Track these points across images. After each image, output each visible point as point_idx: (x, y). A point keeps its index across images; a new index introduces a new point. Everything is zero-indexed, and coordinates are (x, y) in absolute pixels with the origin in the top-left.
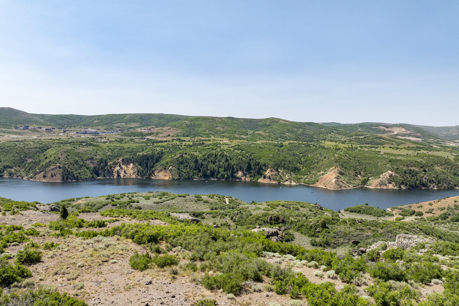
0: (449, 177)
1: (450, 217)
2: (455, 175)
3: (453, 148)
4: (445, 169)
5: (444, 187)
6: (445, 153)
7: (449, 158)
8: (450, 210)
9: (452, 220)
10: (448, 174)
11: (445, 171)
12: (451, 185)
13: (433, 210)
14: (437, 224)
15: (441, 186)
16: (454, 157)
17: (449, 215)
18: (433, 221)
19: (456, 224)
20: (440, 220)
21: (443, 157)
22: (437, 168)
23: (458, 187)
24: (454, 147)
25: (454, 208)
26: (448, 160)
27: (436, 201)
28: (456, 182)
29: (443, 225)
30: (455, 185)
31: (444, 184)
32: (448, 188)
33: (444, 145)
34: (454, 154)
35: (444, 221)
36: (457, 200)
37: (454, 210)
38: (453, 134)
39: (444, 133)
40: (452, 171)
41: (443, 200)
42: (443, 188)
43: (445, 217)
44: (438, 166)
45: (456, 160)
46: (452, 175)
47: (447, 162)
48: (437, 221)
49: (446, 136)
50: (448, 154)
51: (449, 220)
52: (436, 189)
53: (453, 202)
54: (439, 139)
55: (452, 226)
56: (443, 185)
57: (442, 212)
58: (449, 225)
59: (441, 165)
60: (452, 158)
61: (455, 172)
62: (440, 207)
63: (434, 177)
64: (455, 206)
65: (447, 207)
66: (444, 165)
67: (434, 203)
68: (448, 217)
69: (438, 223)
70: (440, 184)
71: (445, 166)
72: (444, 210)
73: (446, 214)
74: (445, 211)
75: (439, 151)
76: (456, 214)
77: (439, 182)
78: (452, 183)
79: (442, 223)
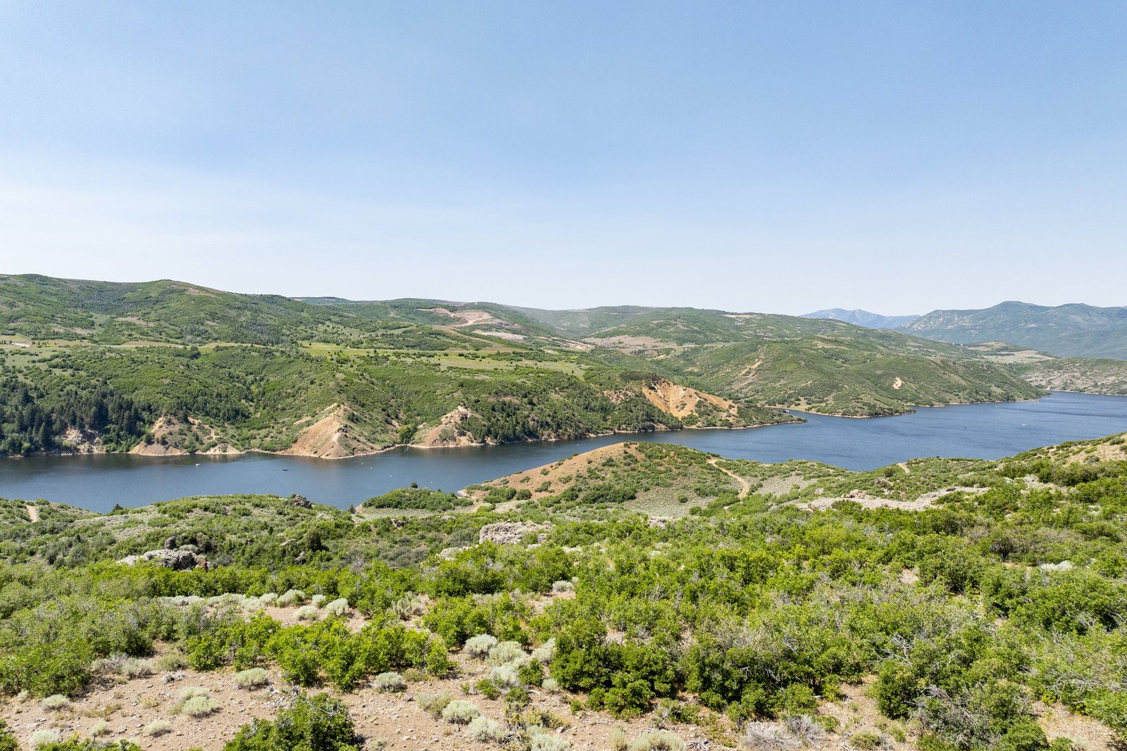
0: (576, 414)
1: (582, 496)
2: (587, 408)
3: (583, 354)
4: (568, 397)
5: (569, 436)
6: (568, 364)
7: (576, 374)
8: (581, 479)
9: (585, 501)
10: (575, 407)
11: (569, 401)
12: (580, 431)
13: (550, 483)
14: (558, 512)
15: (563, 434)
16: (584, 372)
17: (580, 490)
18: (550, 506)
19: (592, 507)
20: (563, 502)
21: (565, 373)
22: (554, 396)
23: (592, 433)
24: (583, 353)
25: (586, 475)
26: (574, 380)
27: (554, 464)
28: (590, 424)
29: (569, 511)
30: (588, 431)
31: (569, 430)
32: (576, 437)
33: (566, 349)
34: (583, 366)
35: (571, 503)
36: (592, 458)
37: (588, 480)
38: (581, 325)
39: (566, 325)
40: (582, 402)
41: (567, 462)
42: (566, 437)
43: (572, 495)
44: (556, 392)
45: (587, 378)
46: (581, 409)
47: (572, 383)
48: (559, 505)
49: (569, 331)
50: (574, 365)
51: (578, 500)
52: (554, 440)
53: (586, 463)
54: (556, 336)
55: (585, 512)
56: (566, 430)
57: (567, 486)
58: (579, 510)
59: (562, 389)
60: (580, 375)
61: (587, 402)
62: (563, 476)
63: (549, 416)
64: (589, 471)
65: (575, 475)
66: (566, 390)
67: (550, 469)
68: (577, 496)
69: (560, 508)
70: (561, 428)
71: (569, 390)
72: (571, 482)
73: (573, 490)
74: (572, 484)
75: (556, 361)
76: (592, 487)
77: (559, 426)
78: (582, 426)
79: (568, 508)
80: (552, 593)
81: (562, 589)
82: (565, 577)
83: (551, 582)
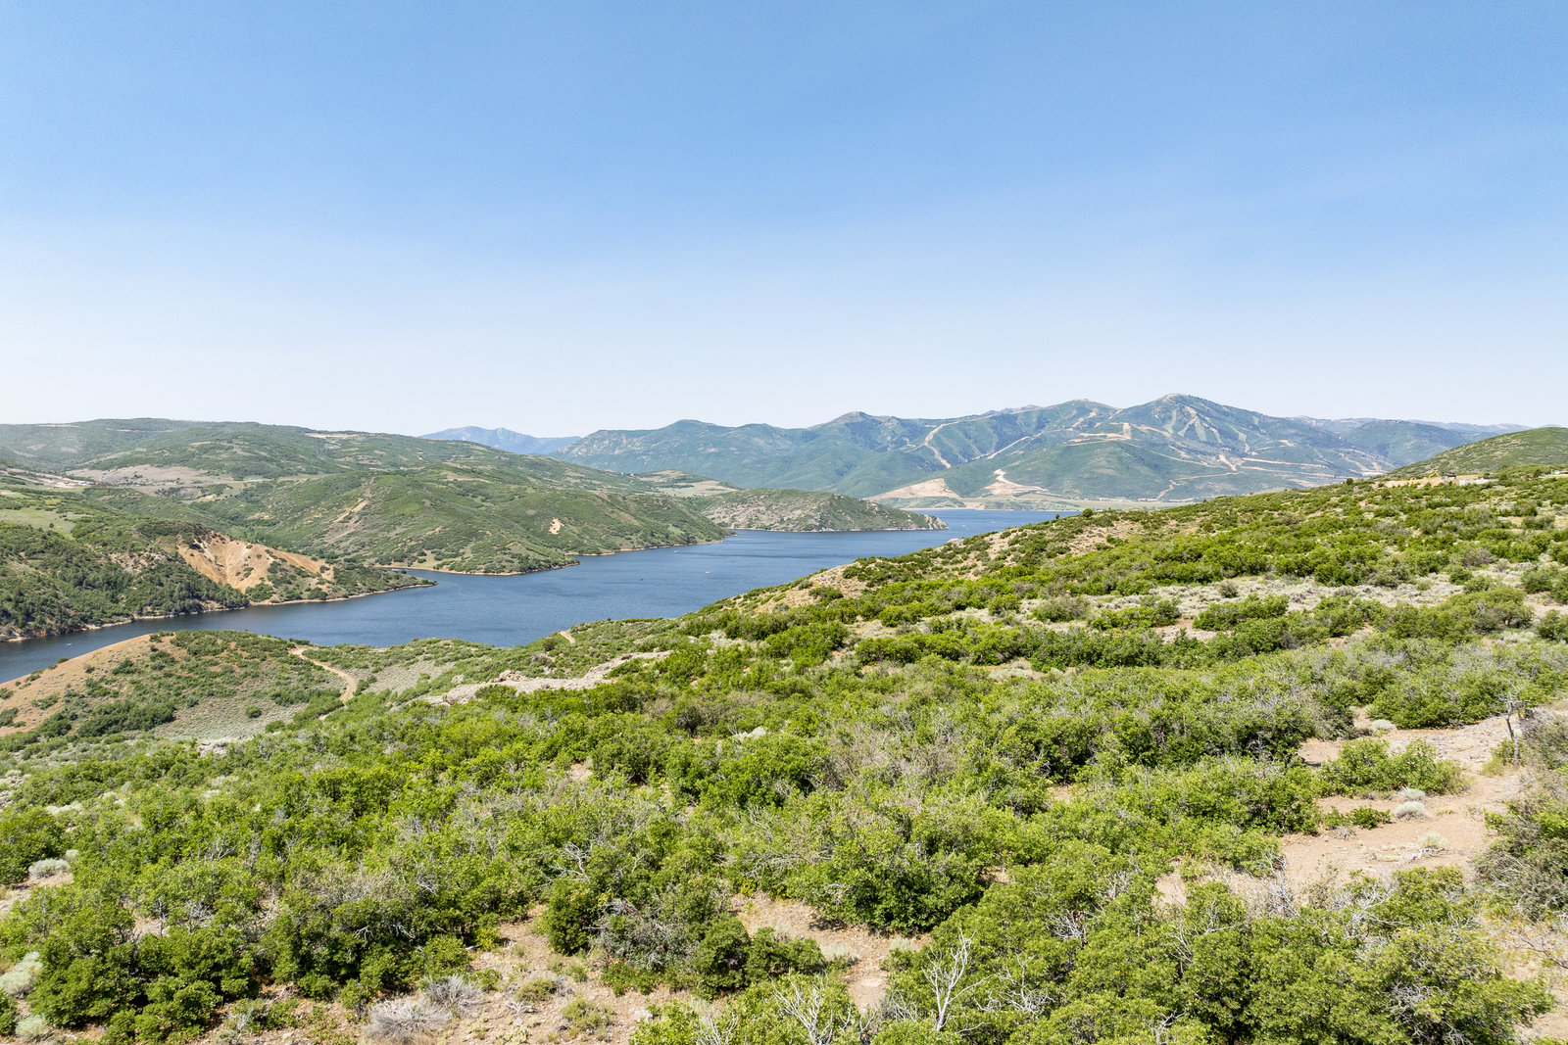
0: (61, 594)
1: (77, 726)
2: (81, 583)
3: (68, 496)
4: (45, 567)
5: (49, 631)
6: (42, 513)
7: (57, 528)
8: (75, 700)
9: (85, 733)
10: (58, 583)
11: (47, 574)
12: (70, 621)
13: (16, 712)
14: (34, 756)
15: (38, 629)
16: (72, 526)
17: (74, 717)
18: (19, 749)
19: (98, 742)
20: (43, 739)
21: (36, 527)
22: (16, 567)
23: (92, 623)
24: (70, 494)
25: (85, 691)
26: (54, 538)
27: (22, 679)
28: (87, 608)
29: (55, 753)
30: (85, 620)
31: (48, 621)
32: (63, 632)
33: (35, 488)
34: (70, 515)
35: (59, 739)
36: (93, 663)
37: (88, 700)
38: (64, 449)
39: (34, 448)
40: (70, 573)
41: (47, 674)
42: (44, 633)
43: (60, 727)
44: (21, 560)
45: (80, 535)
46: (69, 585)
47: (50, 544)
48: (35, 745)
49: (41, 458)
50: (52, 516)
51: (71, 734)
52: (19, 639)
53: (83, 673)
54: (16, 466)
55: (85, 750)
56: (43, 622)
57: (49, 714)
58: (75, 750)
59: (32, 554)
60: (65, 528)
61: (80, 574)
62: (41, 697)
63: (10, 600)
64: (90, 684)
65: (62, 695)
66: (40, 556)
67: (16, 688)
68: (69, 728)
69: (38, 750)
70: (33, 619)
71: (46, 556)
72: (56, 705)
73: (61, 718)
74: (58, 708)
75: (18, 508)
76: (95, 710)
77: (29, 616)
78: (72, 613)
79: (52, 748)
80: (28, 883)
81: (49, 873)
82: (51, 853)
83: (26, 864)
